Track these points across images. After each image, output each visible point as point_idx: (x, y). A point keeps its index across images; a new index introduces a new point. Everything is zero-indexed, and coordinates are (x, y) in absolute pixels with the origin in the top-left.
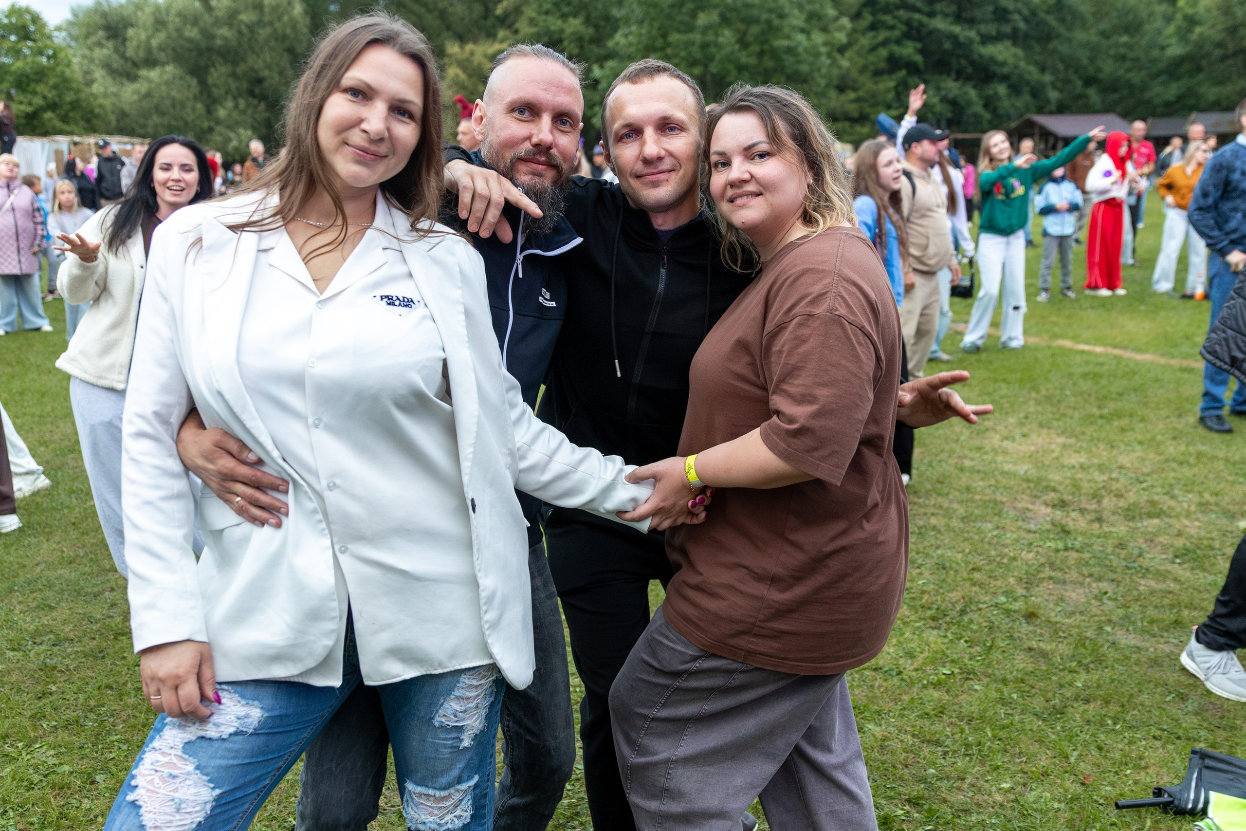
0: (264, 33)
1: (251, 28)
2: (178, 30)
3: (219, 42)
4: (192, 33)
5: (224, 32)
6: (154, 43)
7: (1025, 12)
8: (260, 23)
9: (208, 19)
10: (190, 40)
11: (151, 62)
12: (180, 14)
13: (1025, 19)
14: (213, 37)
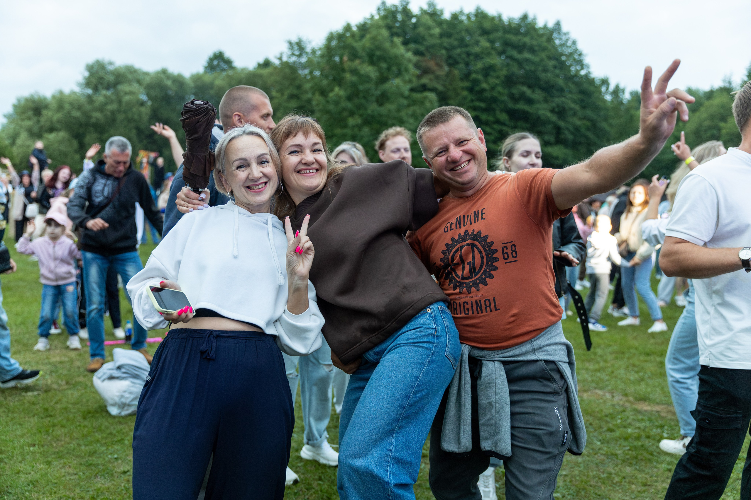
0: (120, 117)
1: (113, 113)
2: (69, 112)
3: (93, 120)
4: (76, 114)
5: (97, 115)
6: (55, 118)
7: (571, 128)
8: (119, 111)
9: (88, 107)
10: (75, 118)
11: (52, 129)
12: (71, 104)
13: (571, 133)
14: (90, 117)
